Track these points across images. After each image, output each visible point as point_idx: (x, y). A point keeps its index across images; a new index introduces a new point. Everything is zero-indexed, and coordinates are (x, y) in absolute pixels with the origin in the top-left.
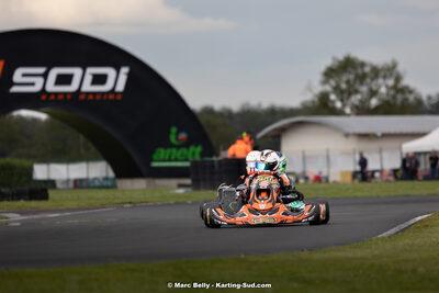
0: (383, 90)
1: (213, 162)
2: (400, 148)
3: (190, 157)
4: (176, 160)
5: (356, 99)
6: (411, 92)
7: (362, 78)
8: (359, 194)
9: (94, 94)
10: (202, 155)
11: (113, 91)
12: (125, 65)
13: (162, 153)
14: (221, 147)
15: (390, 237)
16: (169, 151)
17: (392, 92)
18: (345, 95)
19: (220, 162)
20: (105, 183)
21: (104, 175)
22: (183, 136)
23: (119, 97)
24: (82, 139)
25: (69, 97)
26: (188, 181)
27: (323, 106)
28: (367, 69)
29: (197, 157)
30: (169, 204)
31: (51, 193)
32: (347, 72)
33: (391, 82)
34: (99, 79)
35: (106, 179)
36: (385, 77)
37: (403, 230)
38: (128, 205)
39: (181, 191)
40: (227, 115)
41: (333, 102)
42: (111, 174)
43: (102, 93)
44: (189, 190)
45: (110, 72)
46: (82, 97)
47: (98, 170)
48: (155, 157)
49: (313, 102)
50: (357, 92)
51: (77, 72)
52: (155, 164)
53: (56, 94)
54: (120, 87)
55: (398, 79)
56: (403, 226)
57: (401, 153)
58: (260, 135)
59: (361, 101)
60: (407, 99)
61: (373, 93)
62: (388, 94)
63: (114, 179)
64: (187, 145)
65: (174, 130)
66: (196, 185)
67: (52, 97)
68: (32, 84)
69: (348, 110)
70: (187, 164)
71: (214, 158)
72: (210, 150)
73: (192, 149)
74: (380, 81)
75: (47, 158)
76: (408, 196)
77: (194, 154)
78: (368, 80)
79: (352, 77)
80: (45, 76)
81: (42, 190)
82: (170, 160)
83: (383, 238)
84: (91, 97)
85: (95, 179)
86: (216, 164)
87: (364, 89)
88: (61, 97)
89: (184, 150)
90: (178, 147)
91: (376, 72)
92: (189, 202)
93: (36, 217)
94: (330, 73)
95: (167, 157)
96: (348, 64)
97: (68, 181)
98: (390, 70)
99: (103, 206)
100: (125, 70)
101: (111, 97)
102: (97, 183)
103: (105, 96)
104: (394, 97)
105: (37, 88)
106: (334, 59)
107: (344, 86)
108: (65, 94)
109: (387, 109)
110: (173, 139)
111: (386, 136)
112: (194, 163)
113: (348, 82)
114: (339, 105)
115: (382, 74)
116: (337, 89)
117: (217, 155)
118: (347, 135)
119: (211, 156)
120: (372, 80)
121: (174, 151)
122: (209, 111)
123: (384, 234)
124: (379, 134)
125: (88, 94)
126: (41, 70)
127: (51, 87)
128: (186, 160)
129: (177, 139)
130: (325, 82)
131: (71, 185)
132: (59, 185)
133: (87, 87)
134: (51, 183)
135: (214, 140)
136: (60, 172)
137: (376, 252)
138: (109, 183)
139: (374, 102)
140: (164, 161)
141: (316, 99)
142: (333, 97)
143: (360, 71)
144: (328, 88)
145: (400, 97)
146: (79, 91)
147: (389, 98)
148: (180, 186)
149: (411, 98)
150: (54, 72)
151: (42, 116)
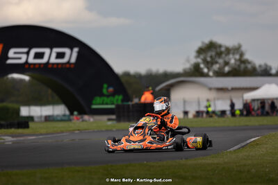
0: (232, 61)
1: (129, 105)
2: (243, 97)
3: (115, 102)
4: (107, 104)
5: (216, 67)
6: (249, 63)
7: (219, 54)
8: (216, 125)
9: (58, 64)
10: (123, 101)
11: (68, 62)
12: (76, 46)
13: (98, 99)
14: (134, 96)
15: (235, 151)
16: (102, 98)
17: (238, 63)
18: (210, 65)
19: (133, 105)
20: (64, 118)
21: (63, 113)
22: (111, 89)
23: (72, 66)
24: (50, 91)
25: (42, 66)
26: (114, 117)
27: (196, 71)
28: (223, 49)
29: (120, 102)
30: (102, 131)
31: (31, 124)
32: (210, 51)
33: (237, 57)
34: (60, 55)
35: (64, 115)
36: (234, 54)
37: (243, 147)
38: (77, 132)
39: (110, 123)
40: (138, 77)
41: (202, 69)
42: (67, 113)
43: (62, 64)
44: (114, 122)
45: (67, 51)
46: (50, 66)
47: (59, 110)
48: (94, 102)
49: (190, 69)
50: (217, 63)
51: (47, 51)
52: (94, 107)
53: (34, 64)
54: (73, 60)
55: (242, 55)
56: (243, 144)
57: (243, 100)
58: (158, 89)
59: (219, 68)
60: (246, 67)
61: (227, 63)
62: (235, 64)
63: (69, 116)
64: (113, 94)
65: (105, 86)
66: (119, 119)
67: (32, 66)
68: (20, 58)
69: (211, 74)
70: (113, 106)
71: (130, 103)
72: (127, 98)
73: (116, 97)
74: (231, 56)
75: (29, 103)
76: (247, 126)
77: (117, 100)
78: (223, 55)
79: (213, 53)
80: (28, 53)
81: (25, 123)
82: (103, 104)
83: (230, 151)
84: (55, 66)
85: (58, 116)
86: (131, 106)
87: (221, 61)
88: (37, 66)
89: (111, 98)
90: (108, 96)
91: (228, 51)
92: (114, 129)
93: (22, 138)
94: (201, 51)
95: (101, 102)
96: (211, 46)
97: (41, 117)
98: (237, 50)
99: (62, 132)
100: (76, 50)
101: (68, 66)
102: (59, 118)
103: (64, 66)
104: (239, 66)
105: (23, 61)
106: (203, 43)
107: (209, 59)
108: (40, 64)
109: (235, 73)
110: (105, 91)
111: (234, 89)
112: (118, 106)
113: (211, 57)
114: (206, 70)
115: (232, 52)
116: (205, 61)
117: (132, 101)
118: (210, 89)
119: (128, 101)
120: (226, 55)
121: (105, 98)
122: (127, 74)
123: (231, 149)
124: (230, 88)
125: (53, 64)
126: (25, 50)
127: (31, 60)
128: (113, 104)
129: (108, 91)
130: (198, 57)
131: (43, 119)
132: (36, 119)
133: (53, 60)
134: (31, 118)
135: (130, 92)
136: (37, 111)
137: (226, 160)
138: (66, 118)
139: (227, 69)
140: (100, 104)
141: (192, 68)
142: (202, 66)
143: (218, 50)
144: (199, 60)
145: (243, 66)
146: (48, 63)
147: (236, 67)
148: (109, 120)
149: (249, 66)
150: (33, 51)
151: (26, 78)
